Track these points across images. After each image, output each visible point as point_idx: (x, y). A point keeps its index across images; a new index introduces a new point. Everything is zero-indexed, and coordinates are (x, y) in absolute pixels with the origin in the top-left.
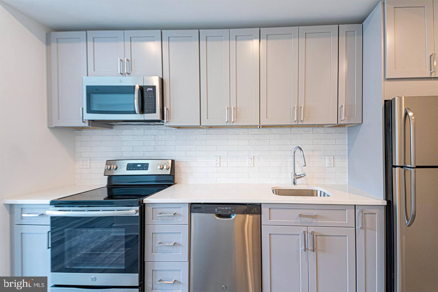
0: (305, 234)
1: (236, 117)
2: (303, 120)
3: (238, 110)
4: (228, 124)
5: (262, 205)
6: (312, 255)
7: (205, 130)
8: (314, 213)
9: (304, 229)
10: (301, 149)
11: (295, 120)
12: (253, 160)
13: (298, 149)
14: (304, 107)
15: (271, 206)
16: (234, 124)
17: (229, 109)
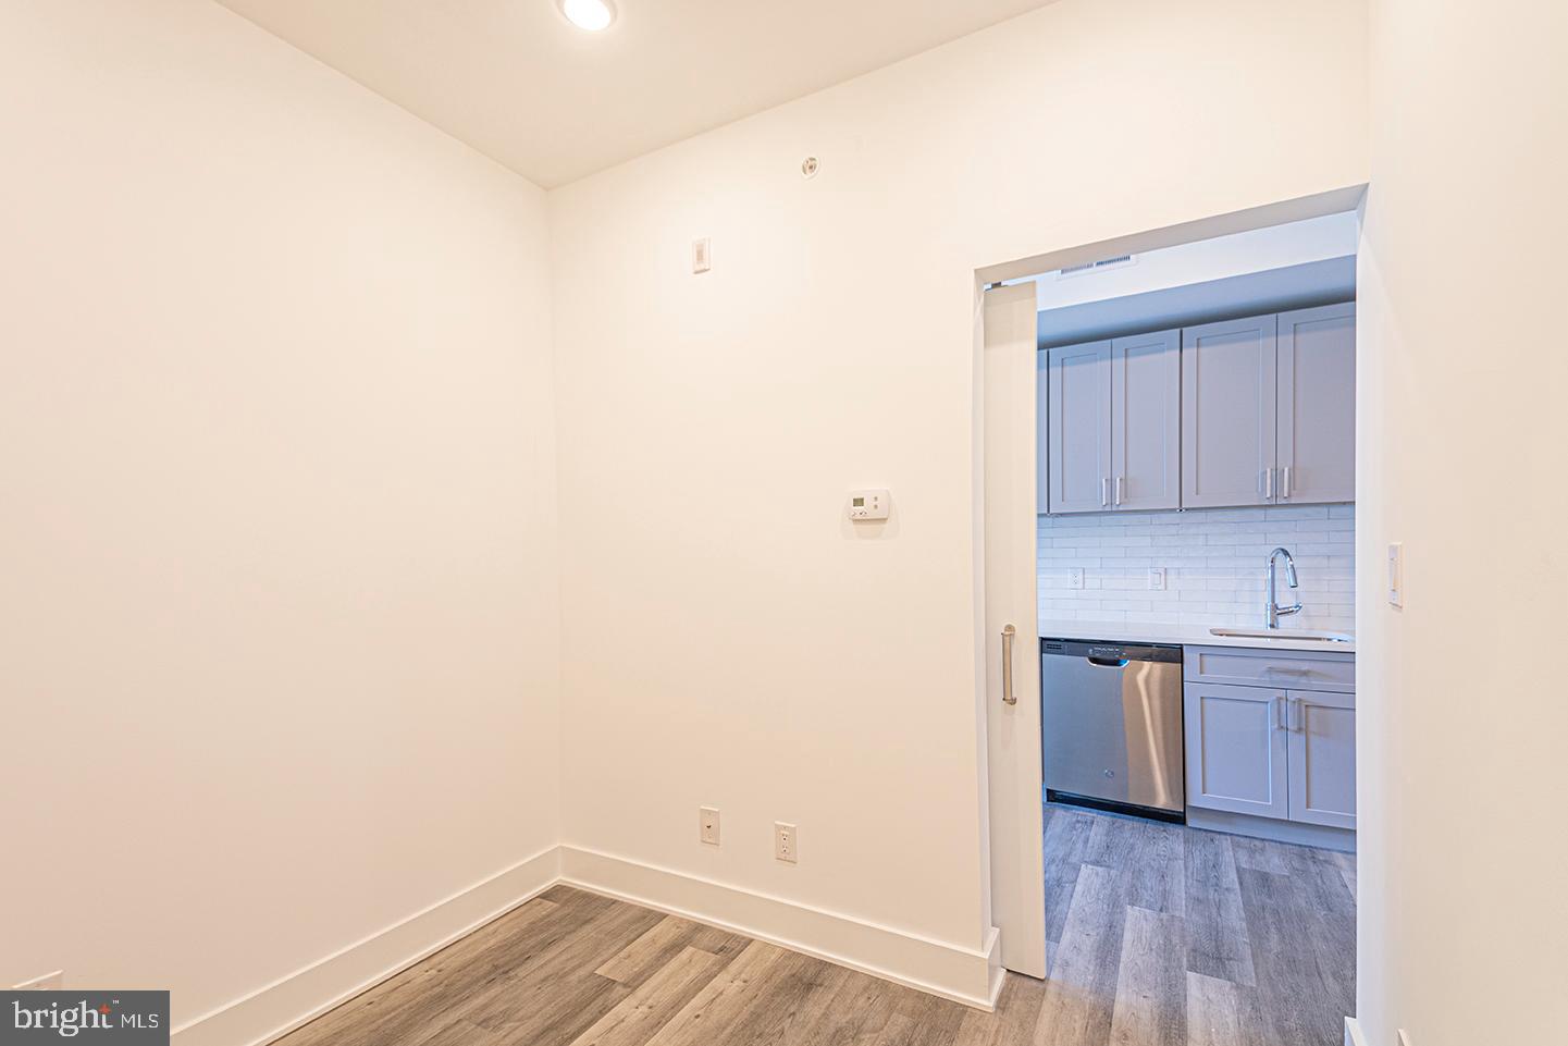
0: (1279, 703)
1: (1126, 494)
2: (1289, 496)
3: (1129, 482)
4: (1108, 509)
5: (1185, 647)
6: (1296, 741)
7: (1051, 519)
8: (1305, 666)
9: (1281, 693)
10: (1286, 553)
11: (1268, 496)
12: (1163, 577)
13: (1281, 554)
14: (1293, 470)
15: (1205, 651)
16: (1121, 508)
17: (1111, 482)
